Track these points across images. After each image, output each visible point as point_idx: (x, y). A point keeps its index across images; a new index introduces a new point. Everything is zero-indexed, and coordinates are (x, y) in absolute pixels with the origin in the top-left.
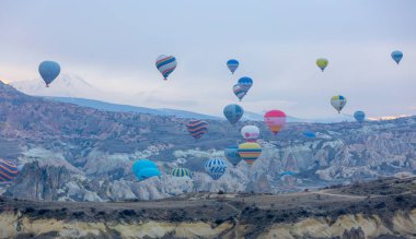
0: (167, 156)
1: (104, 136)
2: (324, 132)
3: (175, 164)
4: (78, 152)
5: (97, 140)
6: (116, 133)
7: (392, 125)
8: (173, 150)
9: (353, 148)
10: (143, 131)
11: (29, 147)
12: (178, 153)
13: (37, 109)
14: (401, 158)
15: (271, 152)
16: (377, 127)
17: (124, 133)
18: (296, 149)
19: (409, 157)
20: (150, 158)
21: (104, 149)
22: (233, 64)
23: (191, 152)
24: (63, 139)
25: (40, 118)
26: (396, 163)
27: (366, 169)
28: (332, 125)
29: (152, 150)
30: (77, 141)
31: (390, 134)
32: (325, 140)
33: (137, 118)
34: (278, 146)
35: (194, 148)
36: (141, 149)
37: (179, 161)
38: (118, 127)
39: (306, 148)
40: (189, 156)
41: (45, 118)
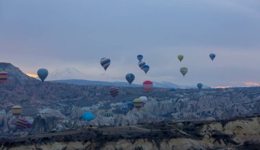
0: (107, 107)
1: (80, 98)
2: (181, 93)
3: (110, 110)
4: (68, 108)
5: (76, 101)
6: (85, 96)
7: (214, 92)
8: (110, 103)
9: (192, 102)
10: (97, 94)
11: (42, 108)
12: (112, 105)
13: (47, 88)
14: (212, 110)
15: (154, 103)
16: (207, 92)
17: (89, 96)
18: (166, 102)
19: (215, 109)
20: (99, 108)
21: (78, 105)
22: (140, 57)
23: (118, 104)
24: (60, 102)
25: (49, 93)
26: (209, 112)
27: (194, 114)
28: (186, 90)
29: (101, 104)
30: (67, 102)
31: (212, 96)
32: (180, 98)
33: (95, 88)
34: (158, 100)
35: (119, 102)
36: (96, 104)
37: (113, 109)
38: (86, 93)
39: (170, 101)
40: (117, 106)
41: (51, 92)
